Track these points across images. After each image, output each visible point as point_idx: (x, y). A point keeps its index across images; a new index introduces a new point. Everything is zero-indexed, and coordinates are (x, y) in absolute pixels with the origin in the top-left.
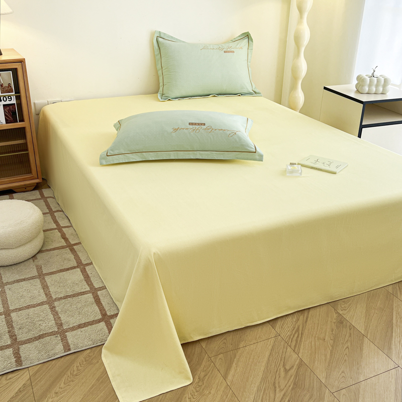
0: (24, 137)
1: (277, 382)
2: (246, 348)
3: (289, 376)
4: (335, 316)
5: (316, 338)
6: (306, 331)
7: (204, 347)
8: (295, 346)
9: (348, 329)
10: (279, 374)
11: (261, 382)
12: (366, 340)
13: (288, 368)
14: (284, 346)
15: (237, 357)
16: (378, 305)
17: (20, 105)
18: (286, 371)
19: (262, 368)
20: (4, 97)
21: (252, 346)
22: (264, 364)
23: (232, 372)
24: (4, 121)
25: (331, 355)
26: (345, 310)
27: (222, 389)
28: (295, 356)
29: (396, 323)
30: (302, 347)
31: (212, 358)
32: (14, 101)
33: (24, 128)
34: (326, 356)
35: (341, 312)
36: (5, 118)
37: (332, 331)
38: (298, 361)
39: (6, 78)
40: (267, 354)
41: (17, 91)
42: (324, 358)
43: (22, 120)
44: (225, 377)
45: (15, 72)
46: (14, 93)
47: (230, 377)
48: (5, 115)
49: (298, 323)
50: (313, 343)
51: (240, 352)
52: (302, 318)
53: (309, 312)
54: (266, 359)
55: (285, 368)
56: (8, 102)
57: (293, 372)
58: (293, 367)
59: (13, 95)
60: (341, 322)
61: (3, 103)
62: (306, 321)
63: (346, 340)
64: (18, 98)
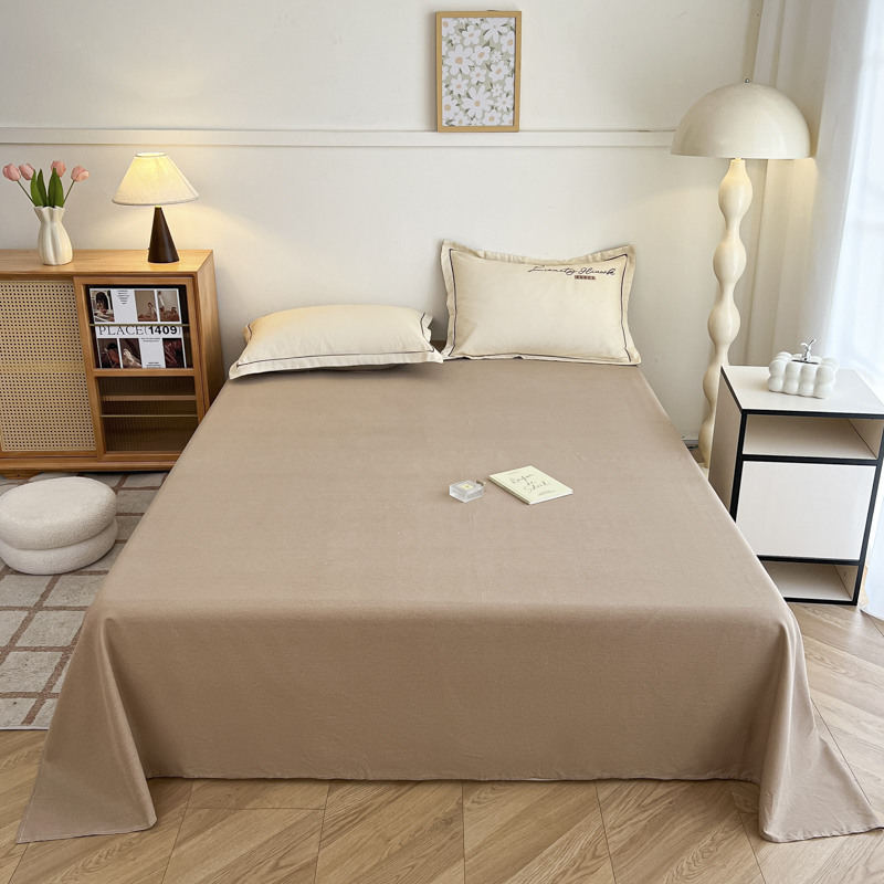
0: (193, 391)
1: (244, 878)
2: (254, 812)
3: (271, 876)
4: (453, 806)
5: (378, 834)
6: (375, 817)
7: (193, 789)
8: (331, 835)
9: (449, 837)
10: (259, 869)
11: (218, 872)
12: (460, 865)
13: (282, 863)
14: (313, 829)
15: (225, 822)
16: (551, 813)
17: (188, 340)
18: (276, 867)
19: (244, 851)
20: (165, 326)
21: (264, 811)
22: (252, 846)
23: (193, 842)
24: (163, 365)
25: (372, 869)
26: (479, 803)
27: (156, 860)
28: (314, 849)
29: (547, 855)
30: (340, 840)
31: (189, 811)
32: (179, 335)
33: (193, 377)
34: (363, 866)
35: (467, 804)
36: (166, 361)
37: (417, 832)
38: (309, 859)
39: (171, 298)
40: (277, 831)
41: (186, 320)
42: (355, 868)
43: (190, 365)
44: (177, 845)
45: (182, 289)
46: (180, 323)
47: (183, 848)
48: (165, 354)
49: (375, 801)
50: (363, 840)
51: (236, 815)
52: (391, 792)
53: (410, 789)
54: (266, 838)
55: (277, 864)
56: (170, 336)
57: (282, 873)
58: (292, 865)
59: (179, 325)
60: (450, 822)
61: (163, 336)
62: (392, 802)
63: (424, 853)
64: (186, 330)
